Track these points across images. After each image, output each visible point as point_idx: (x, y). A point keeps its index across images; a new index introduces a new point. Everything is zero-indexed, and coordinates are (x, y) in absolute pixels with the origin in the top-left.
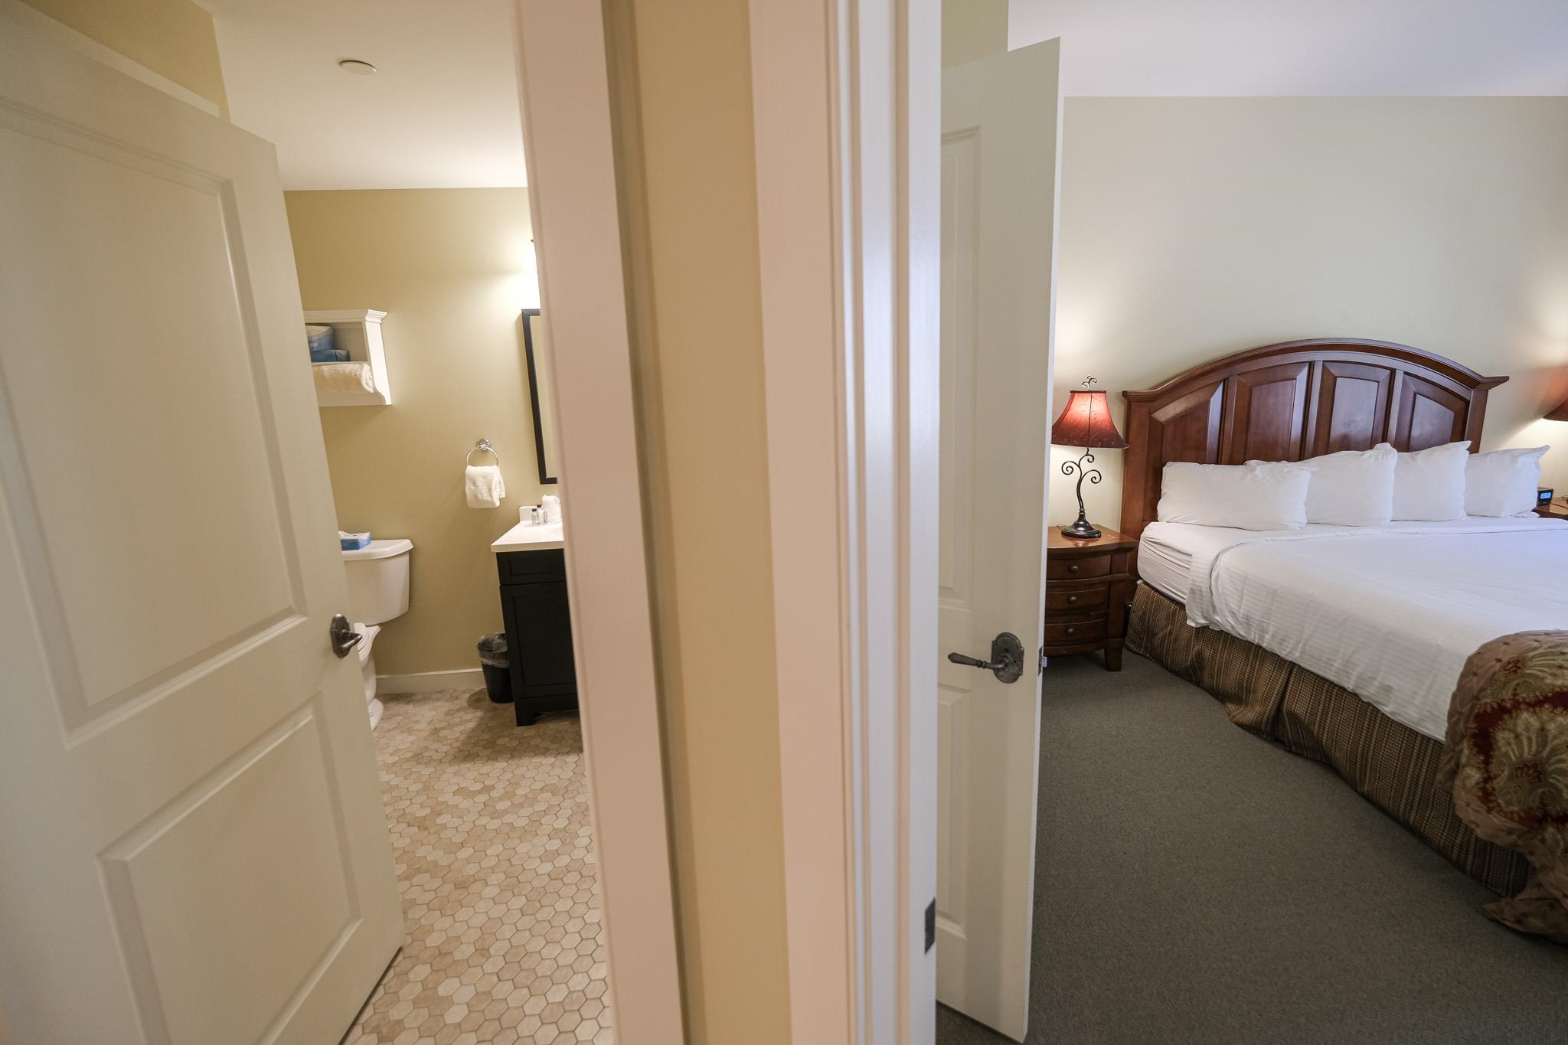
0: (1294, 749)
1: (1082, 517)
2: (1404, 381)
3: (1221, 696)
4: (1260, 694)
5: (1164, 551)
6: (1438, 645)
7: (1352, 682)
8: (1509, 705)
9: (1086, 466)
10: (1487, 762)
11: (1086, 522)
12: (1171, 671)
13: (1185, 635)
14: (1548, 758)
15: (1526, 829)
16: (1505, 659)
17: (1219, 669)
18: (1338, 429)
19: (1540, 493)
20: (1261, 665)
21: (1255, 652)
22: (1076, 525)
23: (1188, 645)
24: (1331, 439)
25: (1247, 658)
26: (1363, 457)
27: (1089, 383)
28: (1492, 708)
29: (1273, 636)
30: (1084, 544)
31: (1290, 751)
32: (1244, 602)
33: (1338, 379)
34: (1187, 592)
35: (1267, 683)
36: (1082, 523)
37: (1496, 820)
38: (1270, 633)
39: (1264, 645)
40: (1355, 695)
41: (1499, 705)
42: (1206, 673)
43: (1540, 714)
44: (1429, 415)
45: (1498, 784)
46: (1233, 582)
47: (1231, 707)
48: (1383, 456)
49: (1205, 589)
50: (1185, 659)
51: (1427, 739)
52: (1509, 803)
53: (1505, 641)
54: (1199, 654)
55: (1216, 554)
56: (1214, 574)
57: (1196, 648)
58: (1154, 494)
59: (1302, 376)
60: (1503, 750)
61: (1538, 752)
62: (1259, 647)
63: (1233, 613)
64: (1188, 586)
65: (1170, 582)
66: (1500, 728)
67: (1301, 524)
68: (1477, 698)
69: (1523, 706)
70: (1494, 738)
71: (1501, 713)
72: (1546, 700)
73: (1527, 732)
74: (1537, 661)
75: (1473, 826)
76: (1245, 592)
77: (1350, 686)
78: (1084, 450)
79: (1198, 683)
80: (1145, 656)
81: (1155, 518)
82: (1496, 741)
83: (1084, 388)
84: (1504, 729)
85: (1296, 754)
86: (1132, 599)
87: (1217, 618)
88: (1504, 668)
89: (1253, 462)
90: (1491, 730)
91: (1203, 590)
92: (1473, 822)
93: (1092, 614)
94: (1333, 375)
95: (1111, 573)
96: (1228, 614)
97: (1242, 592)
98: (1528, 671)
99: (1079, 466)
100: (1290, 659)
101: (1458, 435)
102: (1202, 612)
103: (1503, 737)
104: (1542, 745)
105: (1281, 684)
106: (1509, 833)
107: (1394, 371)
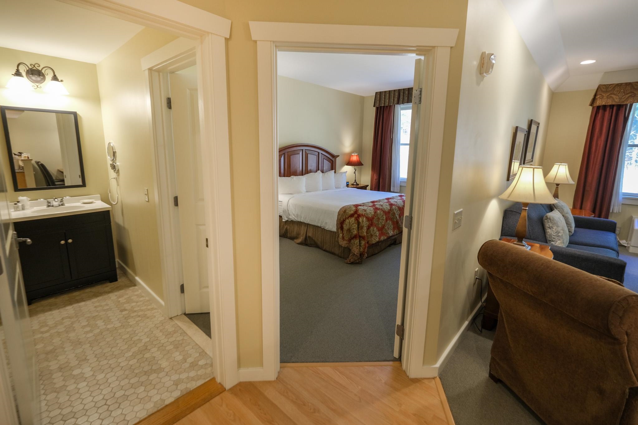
0: (310, 246)
2: (321, 156)
3: (292, 238)
4: (301, 234)
7: (320, 224)
8: (345, 219)
10: (343, 232)
13: (282, 224)
14: (351, 227)
15: (349, 241)
17: (292, 231)
18: (309, 168)
19: (347, 183)
20: (301, 227)
21: (300, 223)
23: (283, 227)
24: (308, 170)
25: (298, 226)
26: (315, 174)
28: (342, 220)
29: (303, 218)
32: (296, 211)
33: (309, 155)
34: (282, 212)
35: (303, 230)
37: (345, 242)
39: (302, 221)
40: (320, 227)
42: (288, 233)
43: (349, 219)
44: (327, 164)
45: (344, 235)
46: (293, 207)
47: (295, 240)
48: (319, 174)
50: (283, 231)
51: (333, 232)
52: (346, 238)
53: (343, 207)
54: (287, 228)
55: (288, 200)
56: (288, 205)
57: (286, 227)
59: (301, 153)
60: (345, 228)
61: (349, 226)
62: (300, 222)
63: (294, 215)
64: (282, 210)
67: (305, 192)
68: (340, 220)
71: (344, 221)
72: (350, 216)
73: (348, 224)
74: (348, 210)
75: (342, 246)
77: (319, 225)
79: (286, 238)
85: (310, 247)
87: (290, 217)
88: (343, 212)
89: (292, 176)
91: (286, 210)
94: (307, 153)
96: (292, 215)
97: (296, 208)
98: (347, 212)
100: (307, 223)
101: (332, 169)
102: (286, 216)
103: (344, 226)
104: (350, 225)
105: (306, 229)
106: (347, 244)
107: (319, 153)
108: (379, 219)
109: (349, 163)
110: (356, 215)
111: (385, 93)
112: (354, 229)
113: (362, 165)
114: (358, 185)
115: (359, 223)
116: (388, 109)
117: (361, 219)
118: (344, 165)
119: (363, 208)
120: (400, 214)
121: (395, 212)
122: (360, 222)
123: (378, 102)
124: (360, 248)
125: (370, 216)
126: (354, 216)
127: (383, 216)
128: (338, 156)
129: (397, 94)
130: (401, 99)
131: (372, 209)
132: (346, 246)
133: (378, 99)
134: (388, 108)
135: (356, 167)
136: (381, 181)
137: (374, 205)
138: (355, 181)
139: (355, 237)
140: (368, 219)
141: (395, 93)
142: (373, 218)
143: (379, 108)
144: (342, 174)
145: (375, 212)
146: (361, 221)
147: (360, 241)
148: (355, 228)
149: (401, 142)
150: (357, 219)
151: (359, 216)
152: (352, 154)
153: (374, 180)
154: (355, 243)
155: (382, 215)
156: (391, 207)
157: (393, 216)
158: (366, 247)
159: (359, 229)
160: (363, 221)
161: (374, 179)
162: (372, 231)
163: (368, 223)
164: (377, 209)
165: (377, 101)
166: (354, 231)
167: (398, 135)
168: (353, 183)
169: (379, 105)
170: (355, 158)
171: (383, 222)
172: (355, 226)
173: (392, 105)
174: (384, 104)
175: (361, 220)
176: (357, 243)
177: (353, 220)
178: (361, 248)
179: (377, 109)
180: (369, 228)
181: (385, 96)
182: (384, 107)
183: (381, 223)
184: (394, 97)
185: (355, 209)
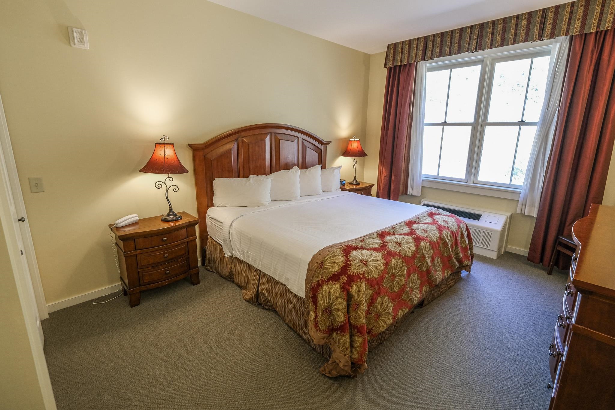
1: (171, 210)
2: (302, 142)
4: (251, 285)
5: (215, 222)
6: (300, 258)
8: (320, 282)
9: (168, 183)
11: (173, 212)
12: (222, 277)
13: (226, 260)
14: (332, 304)
15: (328, 335)
16: (319, 262)
17: (238, 275)
18: (282, 161)
20: (251, 273)
21: (249, 266)
22: (168, 215)
23: (227, 265)
24: (281, 165)
25: (246, 269)
26: (289, 172)
27: (164, 139)
28: (316, 284)
30: (174, 224)
31: (263, 309)
32: (241, 244)
33: (281, 140)
34: (223, 240)
35: (253, 280)
36: (171, 213)
37: (319, 334)
38: (251, 258)
39: (250, 263)
41: (318, 283)
42: (235, 277)
43: (329, 285)
44: (311, 155)
45: (319, 318)
46: (237, 235)
47: (243, 292)
48: (295, 172)
49: (227, 238)
50: (226, 272)
51: (300, 299)
52: (322, 327)
53: (319, 253)
54: (231, 269)
55: (231, 222)
56: (231, 232)
57: (230, 266)
58: (210, 194)
59: (268, 139)
60: (320, 303)
61: (329, 302)
63: (238, 250)
64: (222, 237)
65: (218, 236)
67: (269, 202)
68: (312, 280)
69: (324, 282)
70: (317, 298)
71: (319, 286)
72: (330, 278)
73: (326, 294)
74: (329, 260)
75: (313, 338)
76: (242, 239)
78: (167, 175)
79: (233, 282)
80: (213, 272)
81: (212, 206)
83: (161, 142)
84: (320, 293)
86: (206, 245)
87: (234, 252)
88: (319, 266)
89: (251, 176)
90: (316, 294)
91: (227, 240)
92: (313, 337)
93: (180, 260)
94: (279, 139)
95: (187, 237)
97: (240, 240)
98: (325, 266)
99: (165, 183)
100: (258, 269)
101: (319, 163)
102: (228, 250)
103: (320, 296)
104: (330, 299)
105: (257, 278)
106: (324, 339)
107: (298, 138)
108: (394, 276)
109: (346, 153)
110: (344, 279)
111: (403, 44)
112: (338, 310)
113: (365, 155)
114: (359, 184)
115: (349, 297)
116: (407, 69)
117: (354, 287)
118: (339, 156)
119: (361, 257)
120: (432, 255)
121: (425, 254)
122: (352, 295)
123: (391, 59)
124: (351, 352)
125: (376, 276)
126: (339, 279)
127: (401, 268)
128: (329, 143)
129: (422, 44)
130: (429, 52)
131: (379, 255)
132: (322, 342)
133: (392, 55)
134: (408, 66)
135: (356, 159)
136: (393, 179)
137: (384, 246)
138: (355, 178)
139: (341, 329)
140: (372, 283)
141: (419, 42)
142: (381, 278)
143: (393, 69)
144: (334, 171)
145: (386, 264)
146: (354, 294)
147: (351, 336)
148: (340, 308)
149: (426, 121)
150: (346, 287)
151: (351, 279)
152: (351, 140)
153: (383, 178)
154: (341, 341)
155: (401, 265)
156: (417, 246)
157: (421, 261)
158: (365, 350)
159: (351, 309)
160: (359, 291)
161: (383, 176)
162: (379, 306)
163: (371, 292)
164: (390, 255)
165: (389, 59)
166: (338, 316)
167: (422, 110)
168: (351, 181)
169: (393, 63)
170: (354, 146)
171: (401, 280)
172: (341, 304)
173: (413, 62)
174: (401, 62)
175: (354, 289)
176: (345, 343)
177: (336, 287)
178: (355, 353)
179: (390, 69)
180: (372, 301)
181: (402, 49)
182: (400, 66)
183: (398, 283)
184: (417, 50)
185: (343, 259)
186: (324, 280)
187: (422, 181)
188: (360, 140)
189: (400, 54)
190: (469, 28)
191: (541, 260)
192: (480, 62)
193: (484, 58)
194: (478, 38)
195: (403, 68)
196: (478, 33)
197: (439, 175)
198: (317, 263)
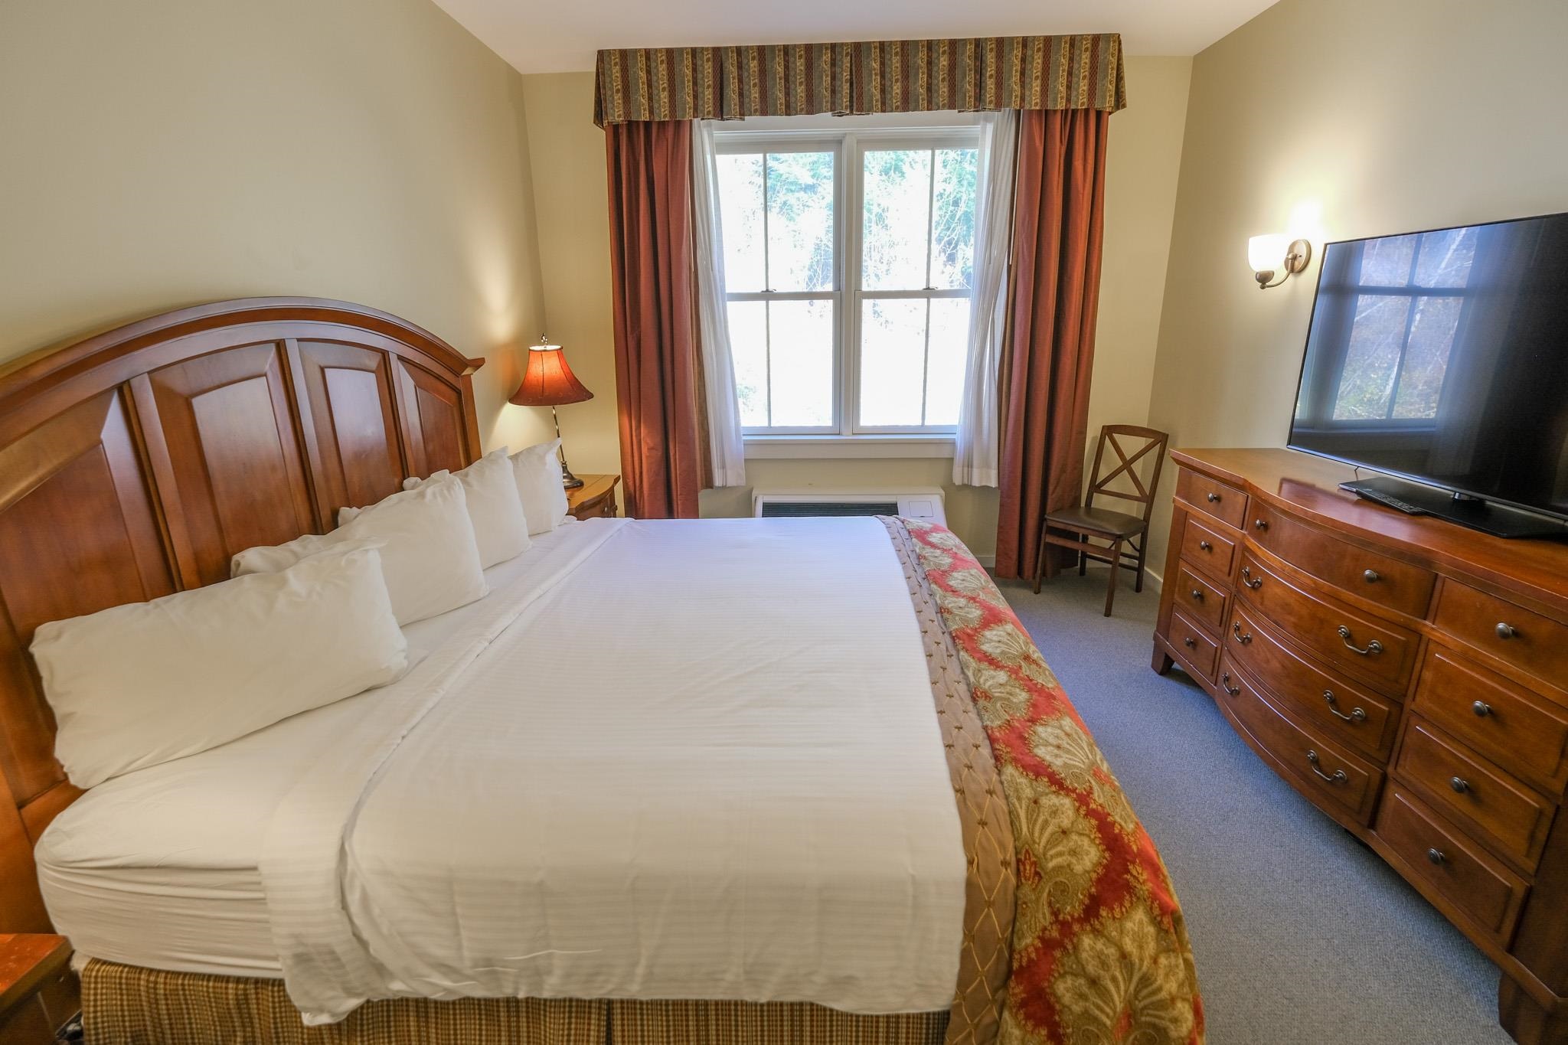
8: (1055, 934)
10: (1055, 1036)
16: (1012, 859)
28: (1037, 950)
32: (464, 933)
41: (1041, 939)
43: (1106, 932)
49: (341, 941)
56: (354, 899)
60: (1077, 1008)
66: (1056, 975)
69: (1076, 927)
70: (1054, 994)
71: (1050, 951)
73: (1108, 971)
76: (459, 910)
81: (67, 797)
82: (1058, 999)
84: (1062, 976)
90: (1046, 984)
91: (339, 950)
97: (454, 914)
98: (1051, 864)
107: (384, 354)
109: (521, 393)
111: (648, 58)
113: (585, 395)
116: (669, 137)
126: (1128, 889)
128: (478, 364)
129: (708, 68)
130: (729, 96)
134: (669, 133)
152: (531, 349)
165: (606, 99)
170: (546, 368)
173: (687, 118)
179: (615, 133)
182: (648, 125)
184: (695, 84)
186: (1072, 917)
187: (744, 445)
188: (562, 348)
189: (643, 89)
190: (827, 49)
191: (1020, 572)
192: (835, 144)
193: (846, 134)
194: (851, 78)
195: (658, 132)
196: (851, 66)
197: (772, 425)
198: (1005, 864)
